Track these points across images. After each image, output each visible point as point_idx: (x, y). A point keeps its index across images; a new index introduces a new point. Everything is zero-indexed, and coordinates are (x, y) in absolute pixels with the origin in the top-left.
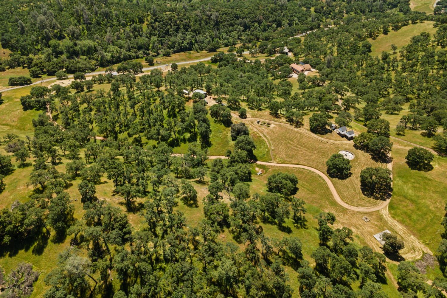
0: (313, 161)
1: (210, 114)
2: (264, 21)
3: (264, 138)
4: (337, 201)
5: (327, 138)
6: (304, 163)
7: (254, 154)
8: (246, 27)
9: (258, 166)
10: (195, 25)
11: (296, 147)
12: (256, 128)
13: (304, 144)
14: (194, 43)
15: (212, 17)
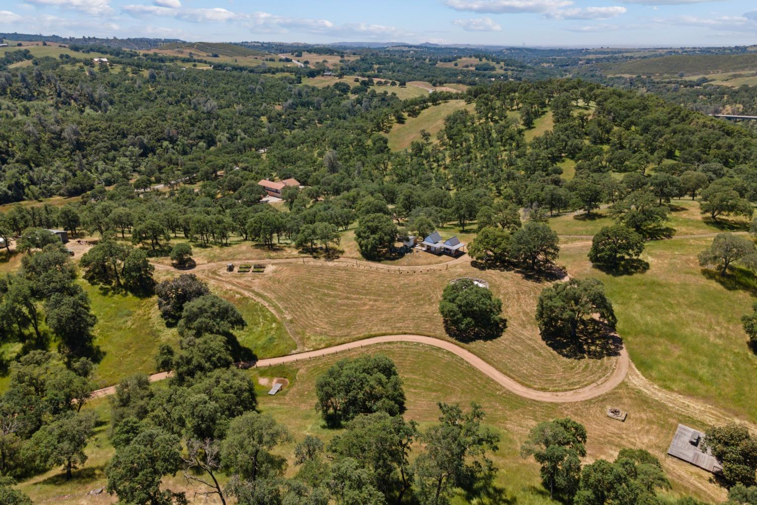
0: (403, 319)
1: (84, 277)
2: (180, 137)
3: (259, 300)
4: (517, 393)
5: (409, 265)
6: (384, 329)
7: (241, 344)
8: (146, 151)
9: (263, 373)
10: (24, 150)
11: (347, 298)
12: (227, 282)
13: (363, 287)
14: (28, 185)
15: (65, 134)
